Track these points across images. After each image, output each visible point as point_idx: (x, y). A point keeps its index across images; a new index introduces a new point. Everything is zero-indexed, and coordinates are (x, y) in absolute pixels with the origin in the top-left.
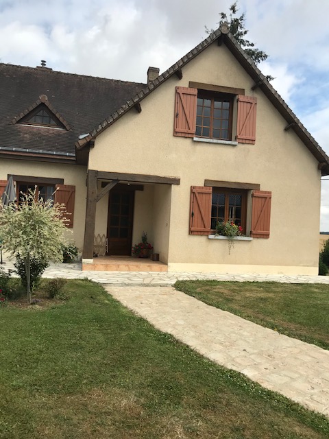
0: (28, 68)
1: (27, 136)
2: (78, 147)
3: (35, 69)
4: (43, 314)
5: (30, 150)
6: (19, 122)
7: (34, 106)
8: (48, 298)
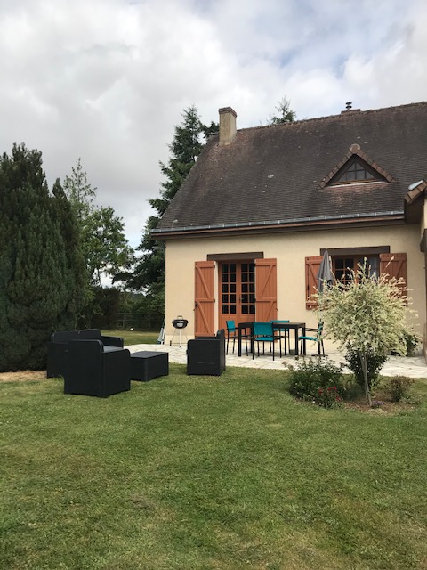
0: (332, 117)
1: (340, 199)
2: (408, 201)
3: (340, 116)
4: (390, 420)
5: (345, 216)
6: (328, 184)
7: (345, 161)
8: (392, 401)
